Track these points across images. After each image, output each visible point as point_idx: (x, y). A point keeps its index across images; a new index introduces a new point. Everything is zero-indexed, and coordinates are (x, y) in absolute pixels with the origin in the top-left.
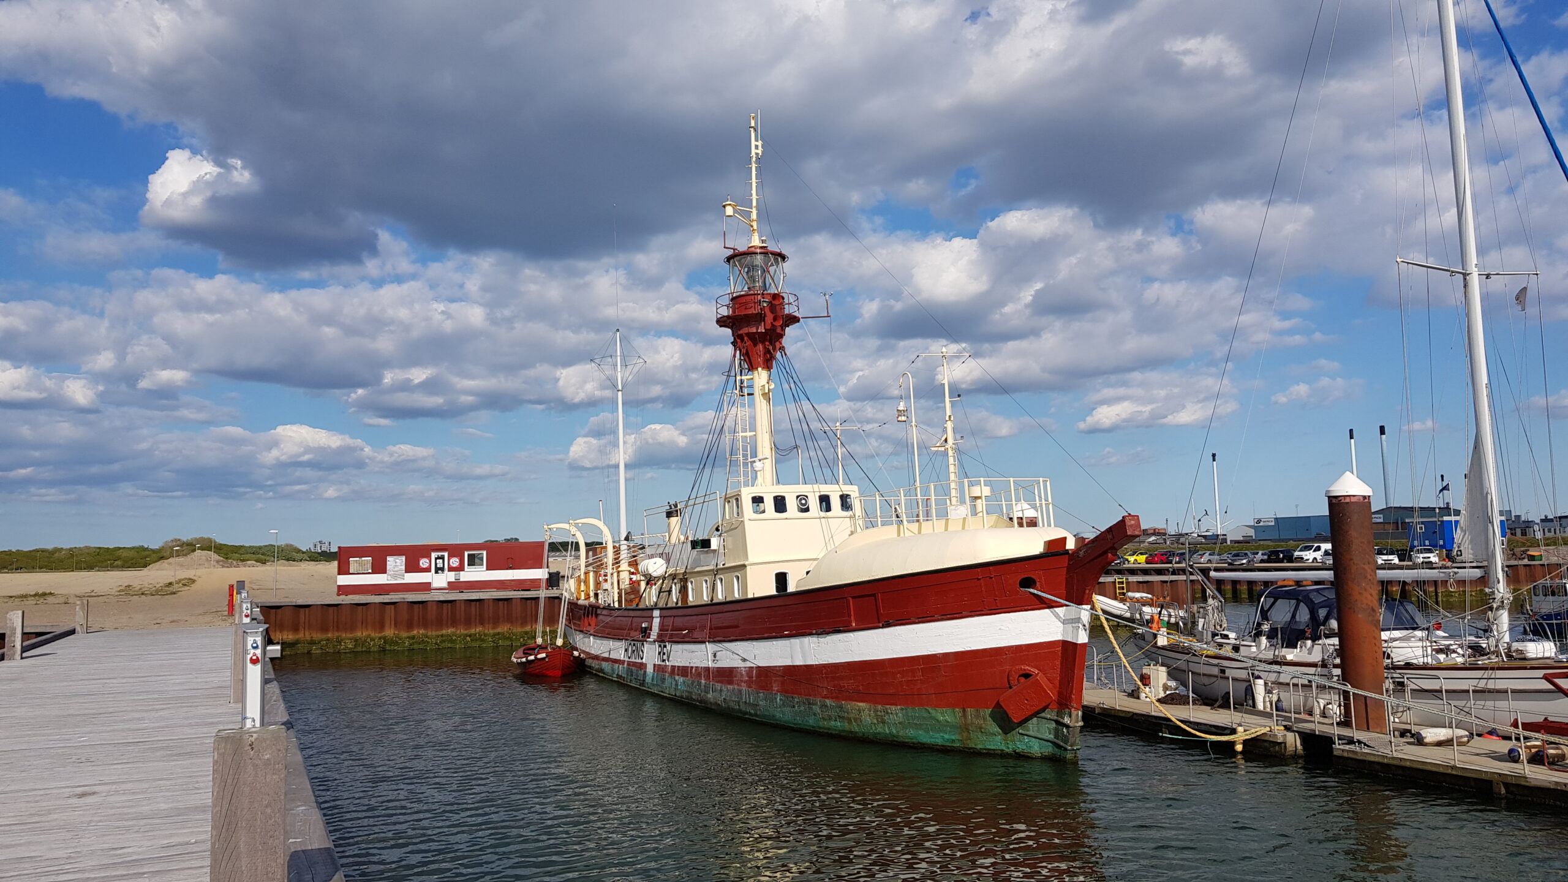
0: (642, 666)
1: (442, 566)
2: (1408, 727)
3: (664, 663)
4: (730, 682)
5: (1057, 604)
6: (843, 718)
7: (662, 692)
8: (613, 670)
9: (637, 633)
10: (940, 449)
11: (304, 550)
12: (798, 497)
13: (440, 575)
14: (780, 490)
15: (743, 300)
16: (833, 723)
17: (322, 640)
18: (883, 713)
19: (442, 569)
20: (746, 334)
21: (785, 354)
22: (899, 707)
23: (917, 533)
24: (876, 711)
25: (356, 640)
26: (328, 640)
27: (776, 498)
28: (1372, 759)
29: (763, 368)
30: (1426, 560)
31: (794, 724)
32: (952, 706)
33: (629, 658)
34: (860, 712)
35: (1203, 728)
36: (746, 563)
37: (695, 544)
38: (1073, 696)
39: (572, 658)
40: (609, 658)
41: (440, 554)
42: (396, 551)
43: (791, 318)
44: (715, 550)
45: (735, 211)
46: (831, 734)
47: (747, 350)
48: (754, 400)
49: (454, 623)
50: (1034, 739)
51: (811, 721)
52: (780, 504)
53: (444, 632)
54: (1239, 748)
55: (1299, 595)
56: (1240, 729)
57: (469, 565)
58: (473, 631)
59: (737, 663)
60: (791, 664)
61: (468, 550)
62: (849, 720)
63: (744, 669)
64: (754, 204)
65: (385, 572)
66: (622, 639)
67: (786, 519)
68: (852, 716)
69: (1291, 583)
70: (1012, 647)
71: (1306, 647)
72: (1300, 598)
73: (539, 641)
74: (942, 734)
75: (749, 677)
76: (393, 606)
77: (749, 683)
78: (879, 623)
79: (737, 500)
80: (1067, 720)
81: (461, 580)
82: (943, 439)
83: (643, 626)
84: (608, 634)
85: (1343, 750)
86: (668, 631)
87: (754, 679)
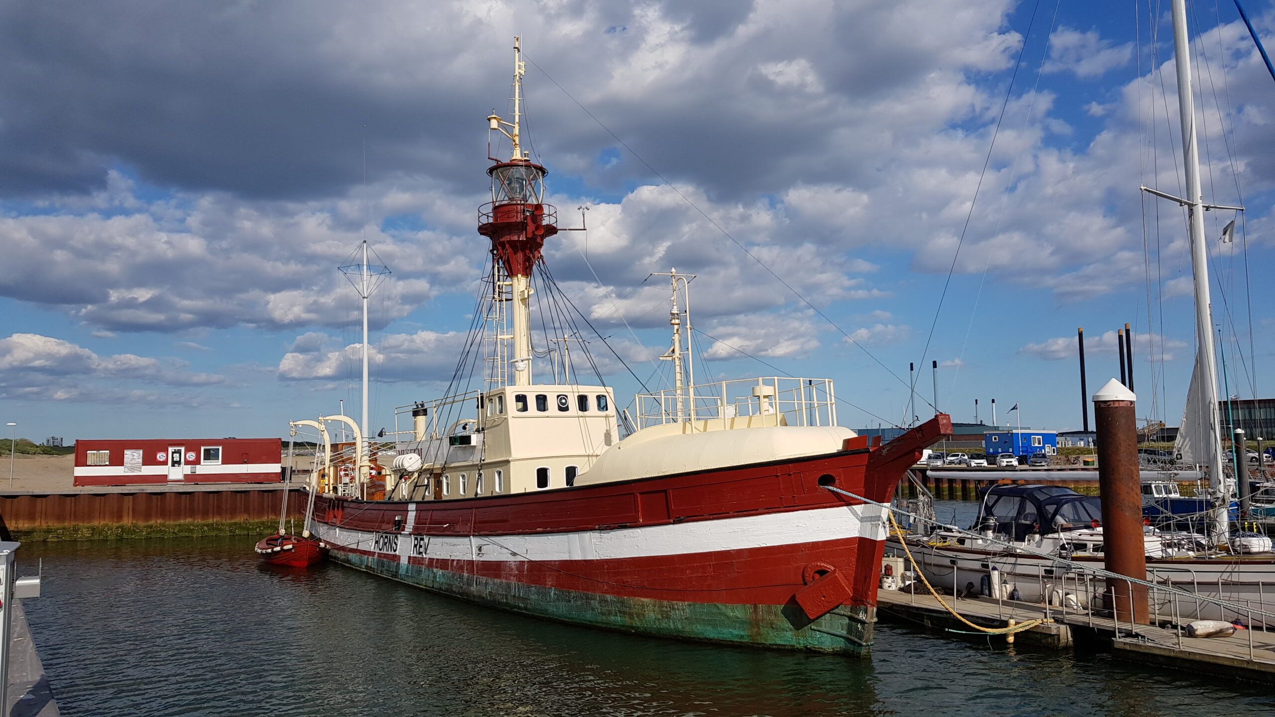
0: (396, 558)
1: (178, 460)
2: (1168, 618)
3: (420, 556)
4: (498, 576)
5: (857, 501)
6: (624, 613)
7: (417, 583)
8: (361, 561)
9: (390, 526)
10: (668, 358)
11: (38, 444)
12: (558, 396)
13: (177, 468)
14: (542, 389)
15: (506, 209)
16: (612, 618)
17: (59, 529)
18: (669, 609)
19: (179, 463)
20: (507, 241)
21: (543, 263)
22: (686, 603)
23: (702, 431)
24: (661, 606)
25: (93, 529)
26: (64, 529)
27: (538, 397)
28: (1157, 652)
29: (523, 275)
30: (1009, 464)
31: (569, 618)
32: (743, 602)
33: (380, 550)
34: (643, 608)
35: (980, 621)
36: (510, 459)
37: (453, 441)
38: (870, 593)
39: (318, 549)
40: (357, 549)
41: (177, 448)
42: (134, 445)
43: (550, 229)
44: (474, 447)
45: (499, 124)
46: (610, 629)
47: (508, 256)
48: (512, 307)
49: (192, 513)
50: (825, 635)
51: (589, 616)
52: (542, 401)
53: (182, 521)
54: (1011, 639)
55: (1023, 493)
56: (1012, 622)
57: (204, 459)
58: (210, 521)
59: (505, 557)
60: (568, 559)
61: (204, 445)
62: (631, 615)
63: (513, 564)
64: (517, 120)
65: (123, 465)
66: (373, 532)
67: (548, 417)
68: (634, 611)
69: (1009, 482)
70: (809, 543)
71: (1034, 540)
72: (1025, 496)
73: (282, 532)
74: (730, 630)
75: (520, 571)
76: (131, 497)
77: (519, 577)
78: (669, 519)
79: (500, 398)
80: (861, 616)
81: (197, 473)
82: (672, 349)
83: (397, 519)
84: (356, 526)
85: (1125, 644)
86: (426, 524)
87: (525, 573)
